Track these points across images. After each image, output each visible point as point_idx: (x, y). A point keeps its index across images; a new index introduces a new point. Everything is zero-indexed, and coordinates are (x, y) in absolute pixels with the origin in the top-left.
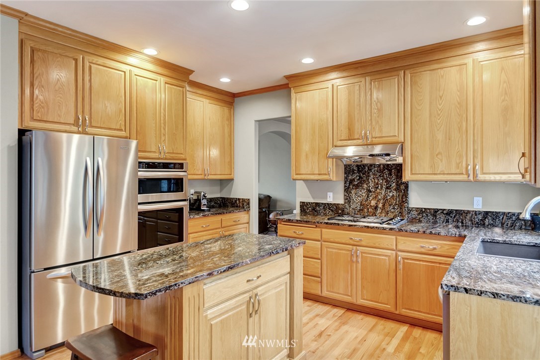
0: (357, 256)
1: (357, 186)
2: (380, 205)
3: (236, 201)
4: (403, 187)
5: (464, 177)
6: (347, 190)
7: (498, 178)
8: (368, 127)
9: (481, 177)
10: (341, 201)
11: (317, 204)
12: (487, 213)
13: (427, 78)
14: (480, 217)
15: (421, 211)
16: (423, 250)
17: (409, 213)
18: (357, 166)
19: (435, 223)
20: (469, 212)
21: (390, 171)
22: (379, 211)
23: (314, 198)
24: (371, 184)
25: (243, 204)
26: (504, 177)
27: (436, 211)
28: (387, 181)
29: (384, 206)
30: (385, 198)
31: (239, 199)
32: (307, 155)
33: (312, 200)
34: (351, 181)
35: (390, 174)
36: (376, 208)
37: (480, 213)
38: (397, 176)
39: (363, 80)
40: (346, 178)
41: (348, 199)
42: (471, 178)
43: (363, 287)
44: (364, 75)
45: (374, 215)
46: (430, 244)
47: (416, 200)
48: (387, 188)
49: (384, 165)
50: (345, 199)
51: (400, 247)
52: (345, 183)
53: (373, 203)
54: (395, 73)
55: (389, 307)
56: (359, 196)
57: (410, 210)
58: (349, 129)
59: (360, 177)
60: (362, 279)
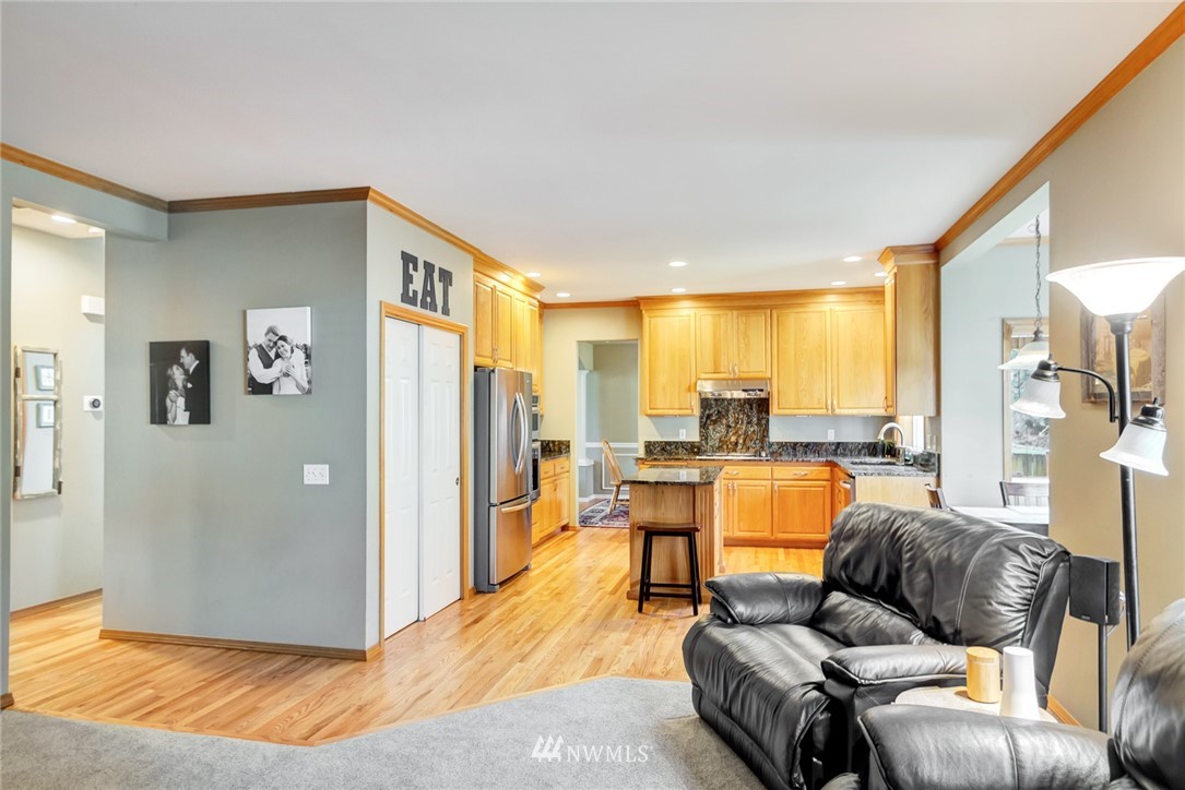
0: (734, 490)
1: (715, 422)
2: (741, 441)
3: (548, 444)
4: (764, 422)
5: (823, 411)
6: (703, 426)
7: (850, 412)
8: (736, 362)
9: (838, 411)
10: (695, 437)
11: (666, 443)
12: (839, 443)
13: (792, 318)
14: (834, 448)
15: (782, 445)
16: (796, 477)
17: (770, 448)
18: (716, 400)
19: (795, 455)
20: (824, 443)
21: (751, 406)
22: (740, 447)
23: (662, 436)
24: (731, 420)
25: (560, 448)
26: (855, 412)
27: (796, 444)
28: (748, 416)
29: (744, 441)
30: (746, 432)
31: (553, 442)
32: (664, 389)
33: (659, 439)
34: (709, 416)
35: (751, 409)
36: (736, 444)
37: (833, 444)
38: (759, 412)
39: (729, 313)
40: (703, 413)
41: (705, 437)
42: (830, 412)
43: (739, 520)
44: (731, 308)
45: (735, 450)
46: (802, 470)
47: (777, 434)
48: (748, 423)
49: (745, 400)
50: (701, 436)
51: (775, 477)
52: (701, 418)
53: (733, 439)
54: (762, 311)
55: (766, 534)
56: (716, 433)
57: (771, 445)
58: (715, 362)
59: (719, 412)
60: (739, 511)
